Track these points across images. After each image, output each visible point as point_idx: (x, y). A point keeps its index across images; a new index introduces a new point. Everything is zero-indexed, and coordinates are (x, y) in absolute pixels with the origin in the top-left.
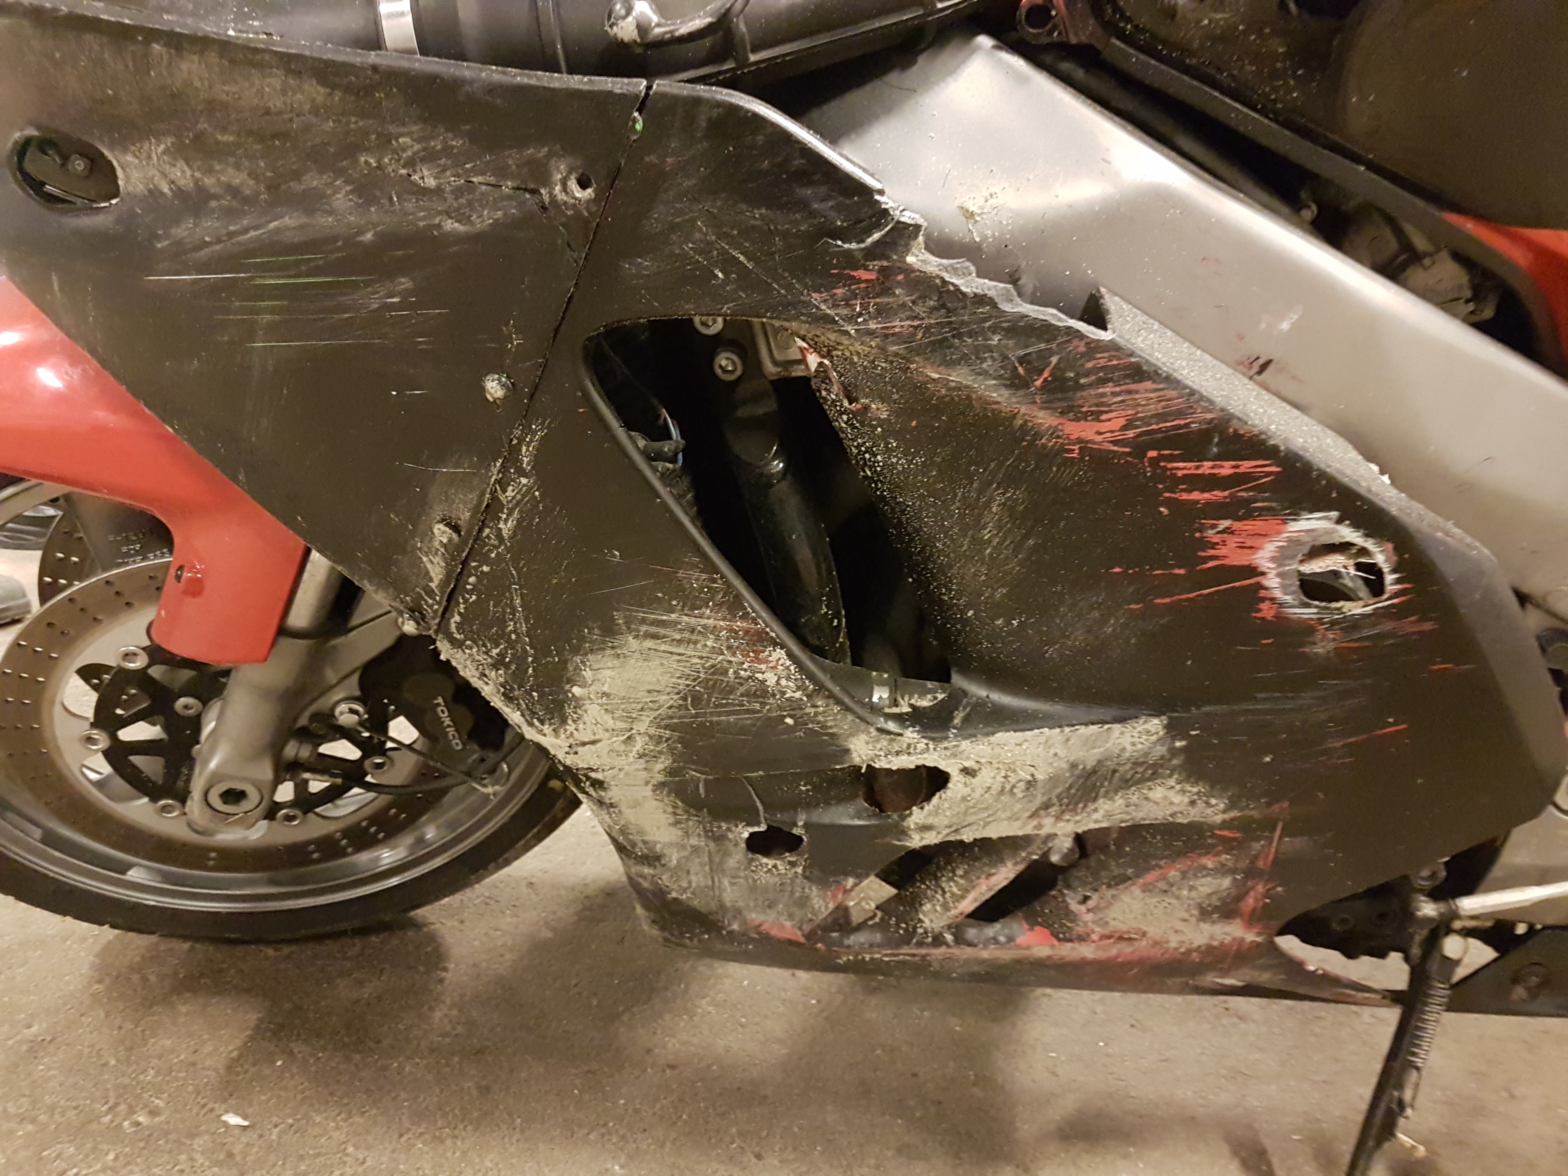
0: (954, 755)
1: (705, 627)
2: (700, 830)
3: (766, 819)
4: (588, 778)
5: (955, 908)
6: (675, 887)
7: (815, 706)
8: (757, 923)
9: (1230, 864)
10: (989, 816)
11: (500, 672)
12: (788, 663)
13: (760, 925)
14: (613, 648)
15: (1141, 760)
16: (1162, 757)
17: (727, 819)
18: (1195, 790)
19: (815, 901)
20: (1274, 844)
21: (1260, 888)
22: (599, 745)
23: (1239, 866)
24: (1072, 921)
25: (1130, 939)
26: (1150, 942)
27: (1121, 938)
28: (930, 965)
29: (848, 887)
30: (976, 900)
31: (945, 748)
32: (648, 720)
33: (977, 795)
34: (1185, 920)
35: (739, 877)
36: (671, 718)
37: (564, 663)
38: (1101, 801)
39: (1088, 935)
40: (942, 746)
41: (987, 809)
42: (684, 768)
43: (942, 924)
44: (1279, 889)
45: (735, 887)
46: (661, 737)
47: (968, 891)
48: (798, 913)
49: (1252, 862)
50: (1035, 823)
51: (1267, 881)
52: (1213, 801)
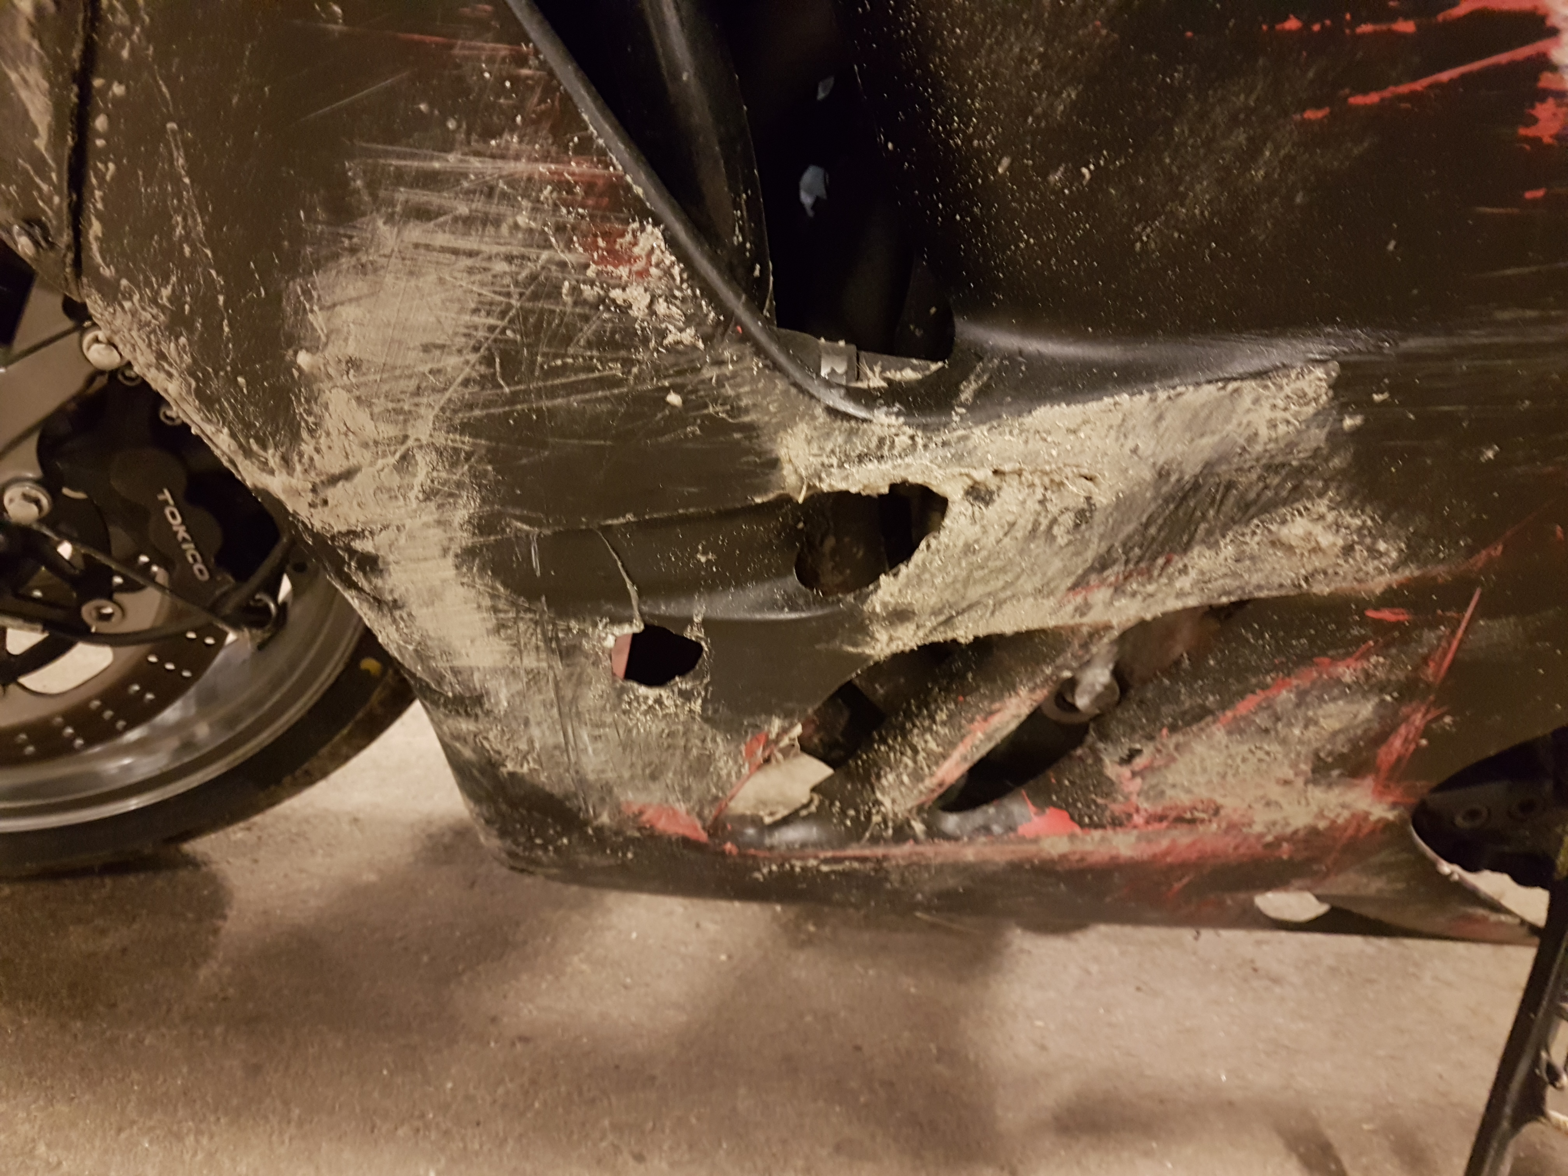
0: (958, 458)
1: (511, 181)
2: (537, 640)
3: (642, 614)
4: (352, 552)
5: (932, 775)
6: (509, 751)
7: (719, 363)
8: (635, 809)
9: (1380, 674)
10: (1007, 585)
11: (183, 340)
12: (669, 258)
13: (641, 813)
14: (353, 250)
15: (1279, 459)
16: (1316, 453)
17: (578, 615)
18: (1358, 522)
19: (721, 764)
20: (1460, 633)
21: (1418, 719)
22: (358, 478)
23: (1393, 678)
24: (1107, 795)
25: (1192, 821)
26: (1224, 825)
27: (1180, 820)
28: (886, 879)
29: (773, 736)
30: (964, 758)
31: (944, 444)
32: (431, 415)
33: (990, 541)
34: (1286, 783)
35: (603, 725)
36: (471, 407)
37: (275, 299)
38: (1196, 550)
39: (1129, 816)
40: (939, 440)
41: (1003, 570)
42: (500, 515)
43: (909, 806)
44: (1448, 720)
45: (600, 745)
46: (456, 451)
47: (953, 745)
48: (697, 788)
49: (1416, 669)
50: (1079, 599)
51: (1435, 704)
52: (1382, 546)
